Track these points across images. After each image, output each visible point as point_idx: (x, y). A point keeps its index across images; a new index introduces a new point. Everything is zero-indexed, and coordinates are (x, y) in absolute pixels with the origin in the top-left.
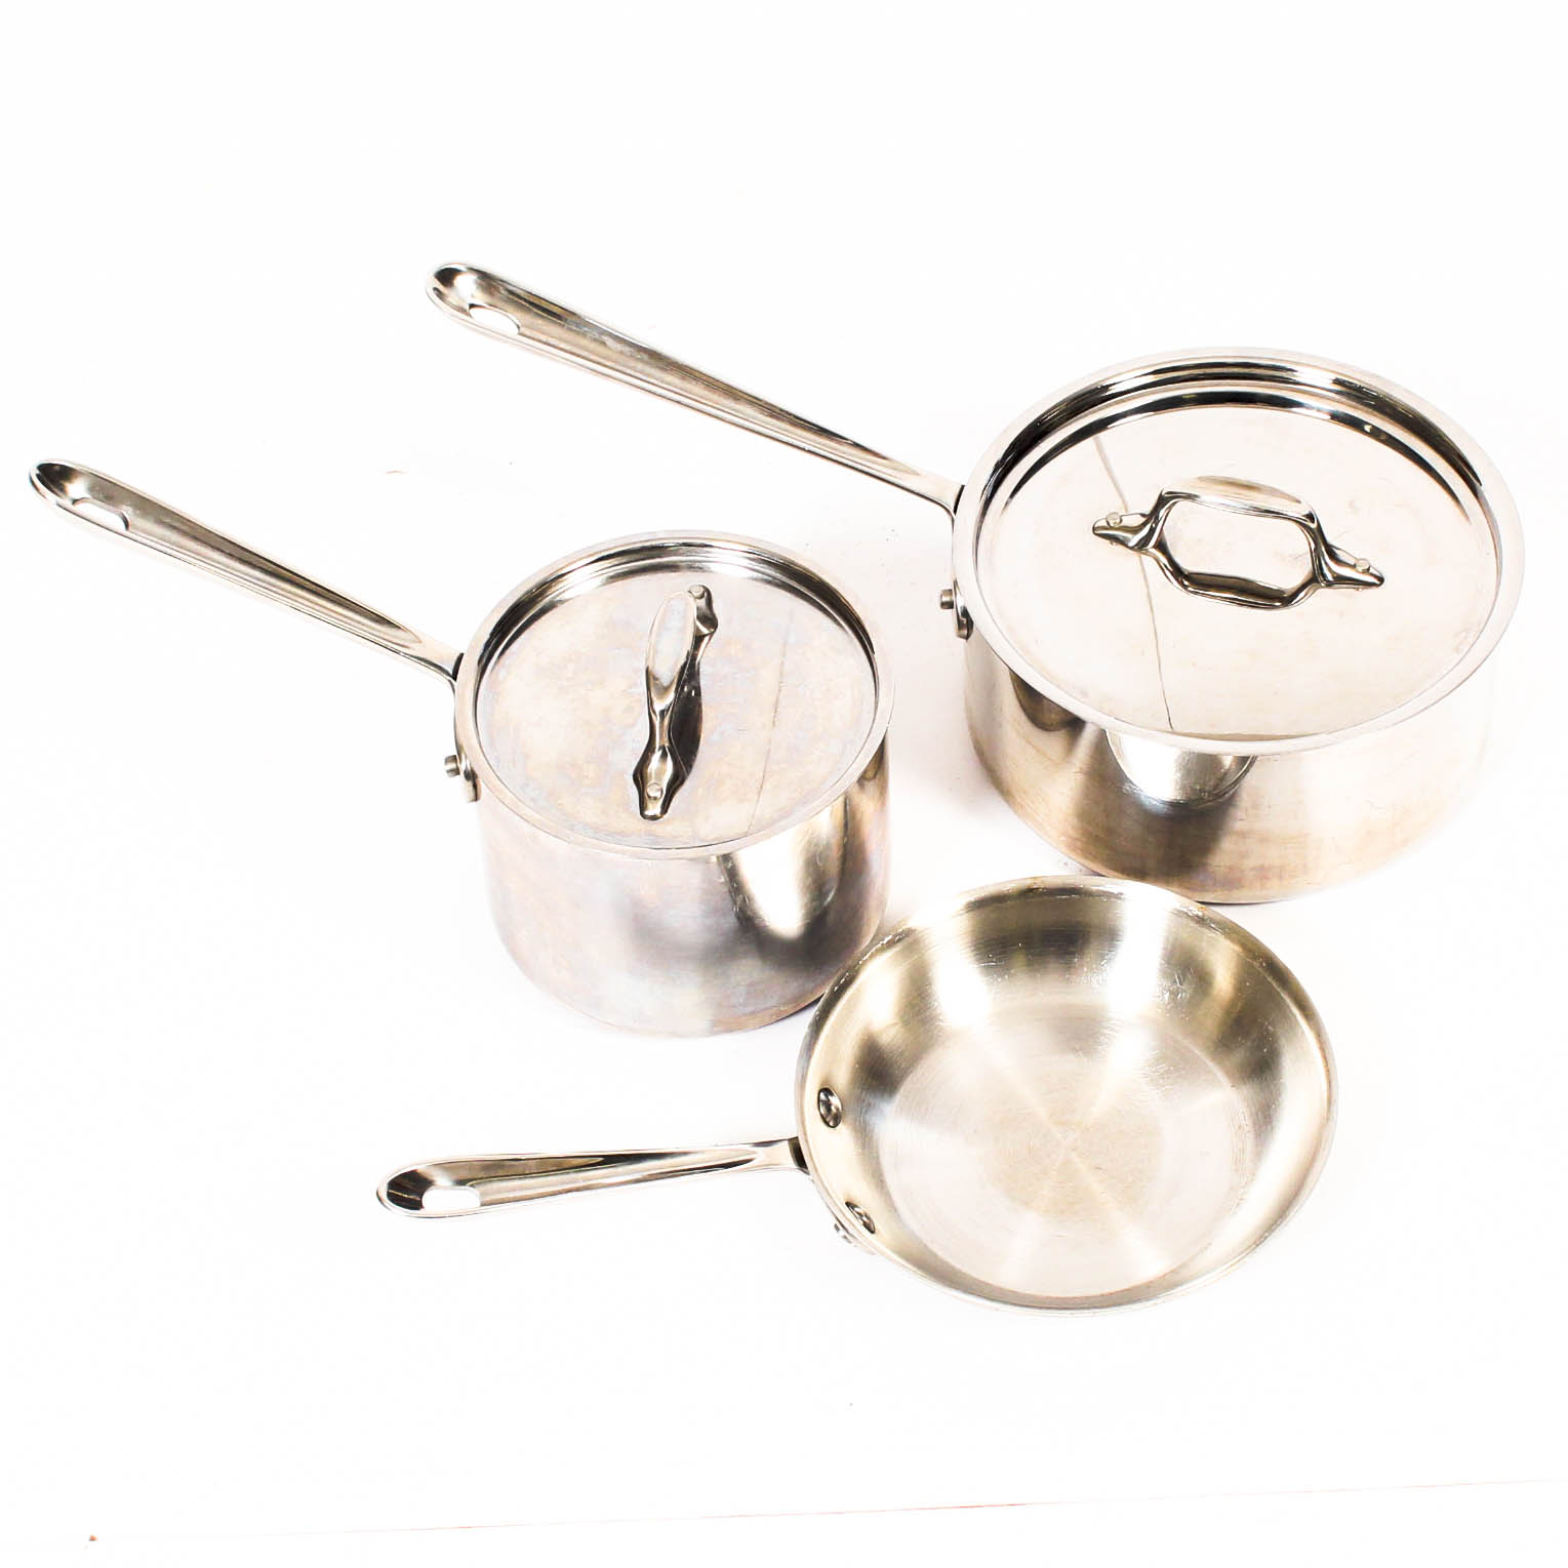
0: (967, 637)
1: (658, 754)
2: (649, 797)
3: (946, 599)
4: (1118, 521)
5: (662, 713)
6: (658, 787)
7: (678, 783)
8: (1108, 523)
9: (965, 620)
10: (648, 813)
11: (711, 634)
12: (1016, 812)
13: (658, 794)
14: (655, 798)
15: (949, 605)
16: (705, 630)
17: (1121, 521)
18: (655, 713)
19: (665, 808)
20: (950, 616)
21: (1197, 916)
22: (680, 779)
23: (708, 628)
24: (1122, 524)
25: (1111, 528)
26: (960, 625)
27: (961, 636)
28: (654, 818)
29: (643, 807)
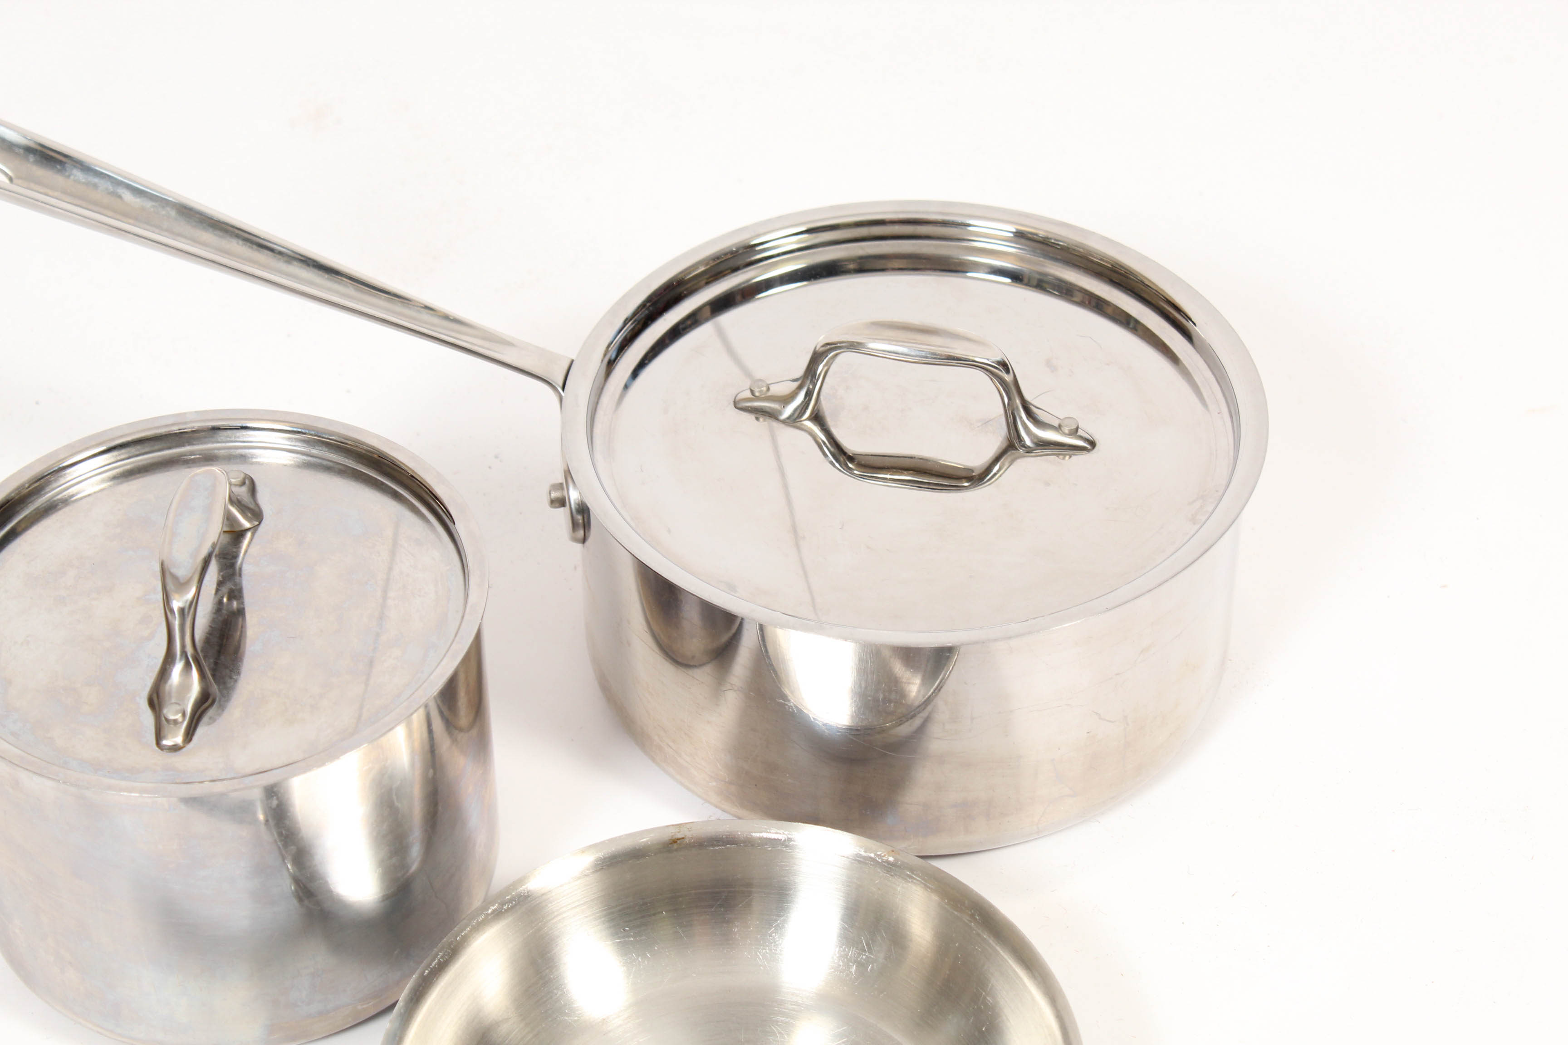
0: (584, 540)
1: (178, 667)
2: (167, 720)
3: (554, 495)
4: (764, 389)
5: (182, 611)
6: (178, 708)
7: (207, 704)
8: (752, 392)
9: (579, 518)
10: (166, 742)
11: (255, 529)
12: (653, 760)
13: (179, 717)
14: (175, 722)
15: (561, 502)
16: (247, 524)
17: (768, 389)
18: (172, 611)
19: (189, 735)
20: (562, 516)
21: (888, 862)
22: (210, 701)
23: (249, 520)
24: (769, 394)
25: (757, 399)
26: (575, 525)
27: (575, 540)
28: (175, 748)
29: (159, 736)
